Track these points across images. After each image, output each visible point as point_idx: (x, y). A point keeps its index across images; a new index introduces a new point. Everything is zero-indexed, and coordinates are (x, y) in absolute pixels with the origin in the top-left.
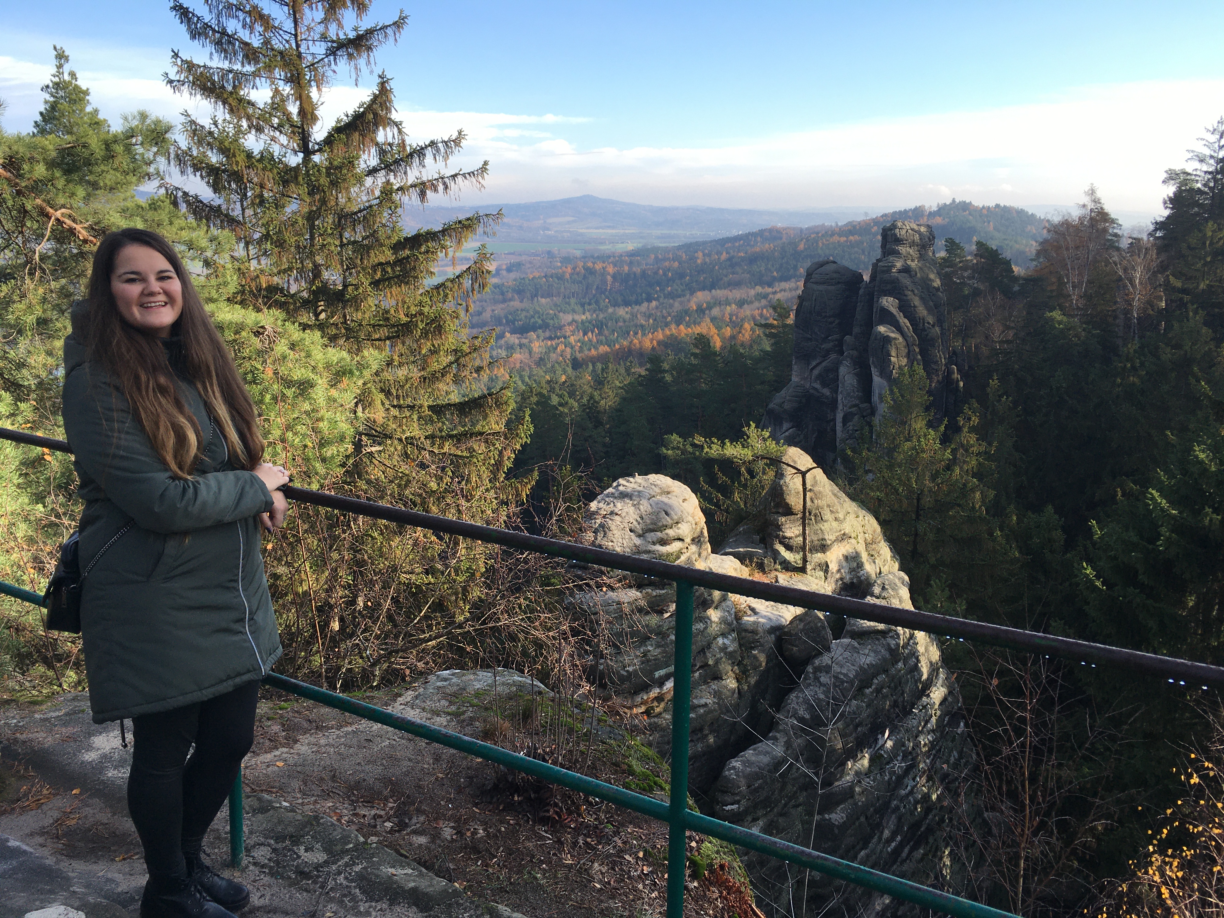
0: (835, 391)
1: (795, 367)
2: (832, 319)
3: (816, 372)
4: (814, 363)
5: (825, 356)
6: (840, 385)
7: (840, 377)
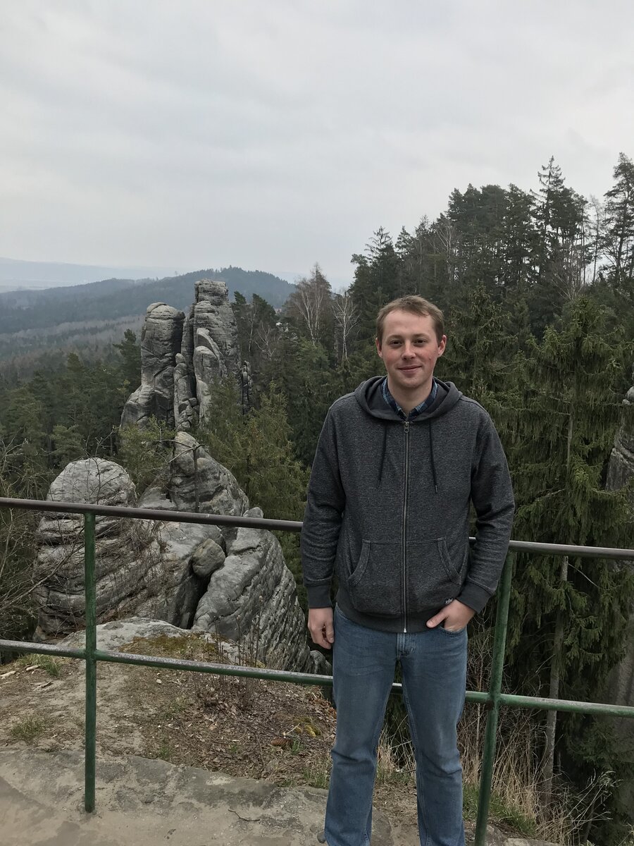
0: (172, 390)
1: (143, 375)
2: (166, 343)
3: (157, 378)
4: (156, 372)
5: (163, 368)
6: (175, 386)
7: (175, 381)
